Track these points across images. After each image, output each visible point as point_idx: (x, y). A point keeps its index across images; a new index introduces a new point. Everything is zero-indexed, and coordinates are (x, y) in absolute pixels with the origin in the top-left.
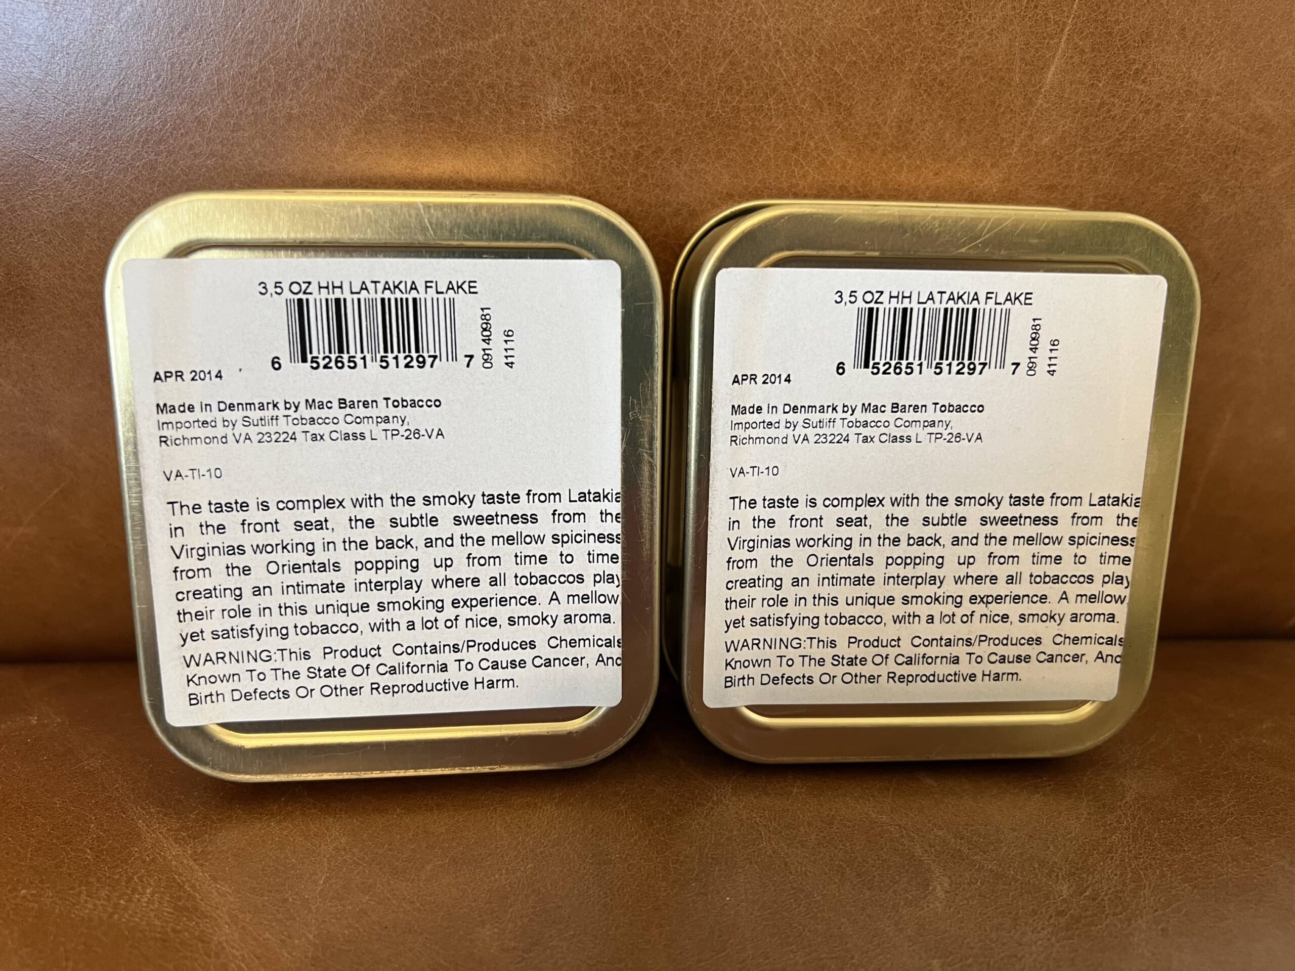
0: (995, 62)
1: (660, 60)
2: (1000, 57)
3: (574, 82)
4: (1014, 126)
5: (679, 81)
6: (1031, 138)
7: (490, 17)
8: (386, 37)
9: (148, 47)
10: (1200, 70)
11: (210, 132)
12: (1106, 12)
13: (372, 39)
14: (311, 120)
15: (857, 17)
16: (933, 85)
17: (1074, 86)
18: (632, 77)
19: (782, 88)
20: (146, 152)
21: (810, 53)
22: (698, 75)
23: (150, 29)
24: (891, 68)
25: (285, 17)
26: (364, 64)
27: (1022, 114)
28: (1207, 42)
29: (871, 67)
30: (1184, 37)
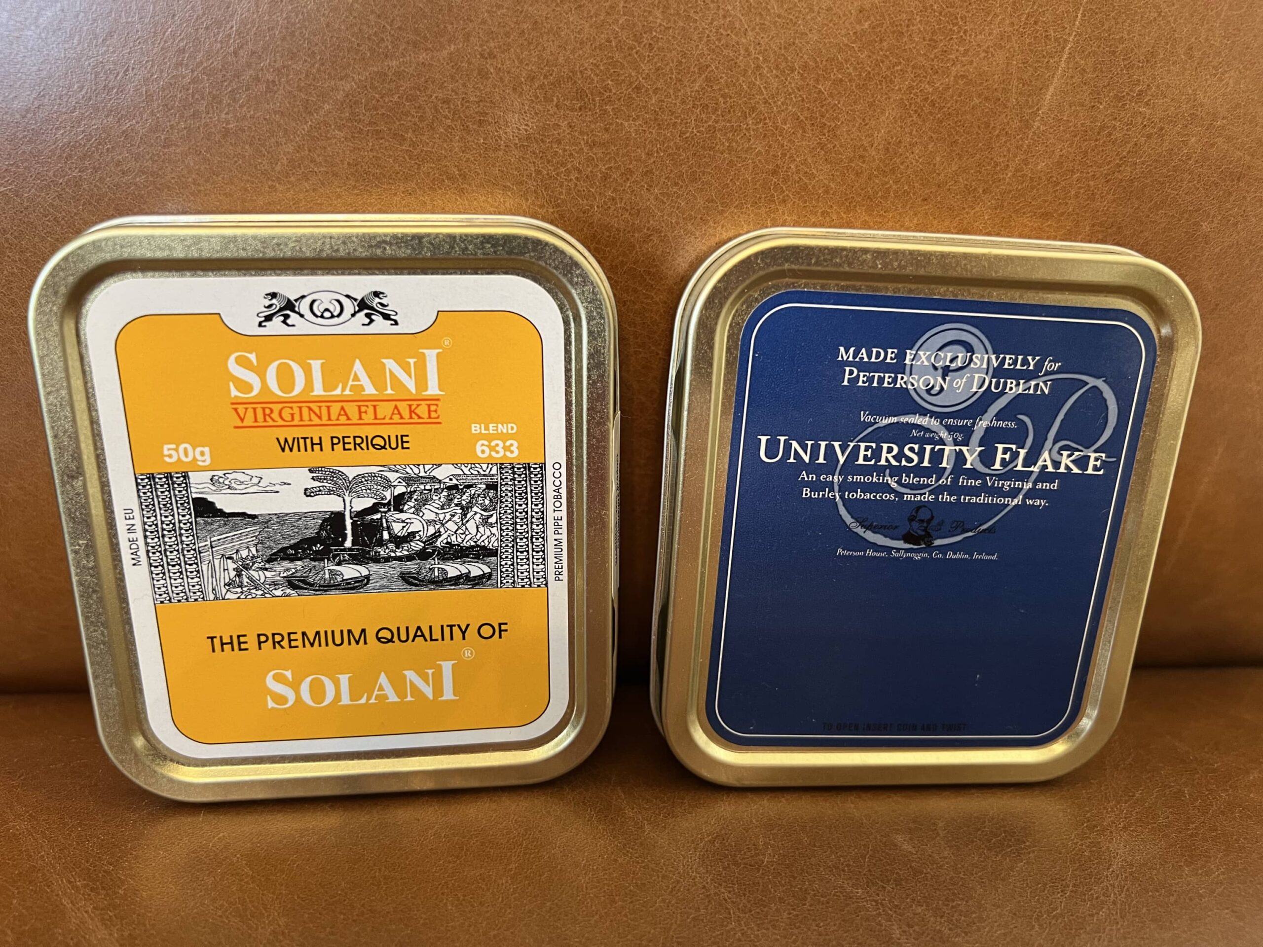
0: (991, 82)
1: (630, 76)
2: (996, 76)
3: (537, 97)
4: (1009, 150)
5: (650, 98)
6: (1026, 162)
7: (445, 27)
8: (331, 46)
9: (69, 55)
10: (1206, 92)
11: (139, 147)
12: (1109, 30)
13: (316, 49)
14: (249, 136)
15: (843, 32)
16: (924, 106)
17: (1073, 108)
18: (600, 93)
19: (762, 107)
20: (70, 169)
21: (793, 70)
22: (672, 92)
23: (71, 37)
24: (879, 87)
25: (219, 24)
26: (307, 76)
27: (1018, 137)
28: (1215, 63)
29: (857, 86)
30: (1191, 57)
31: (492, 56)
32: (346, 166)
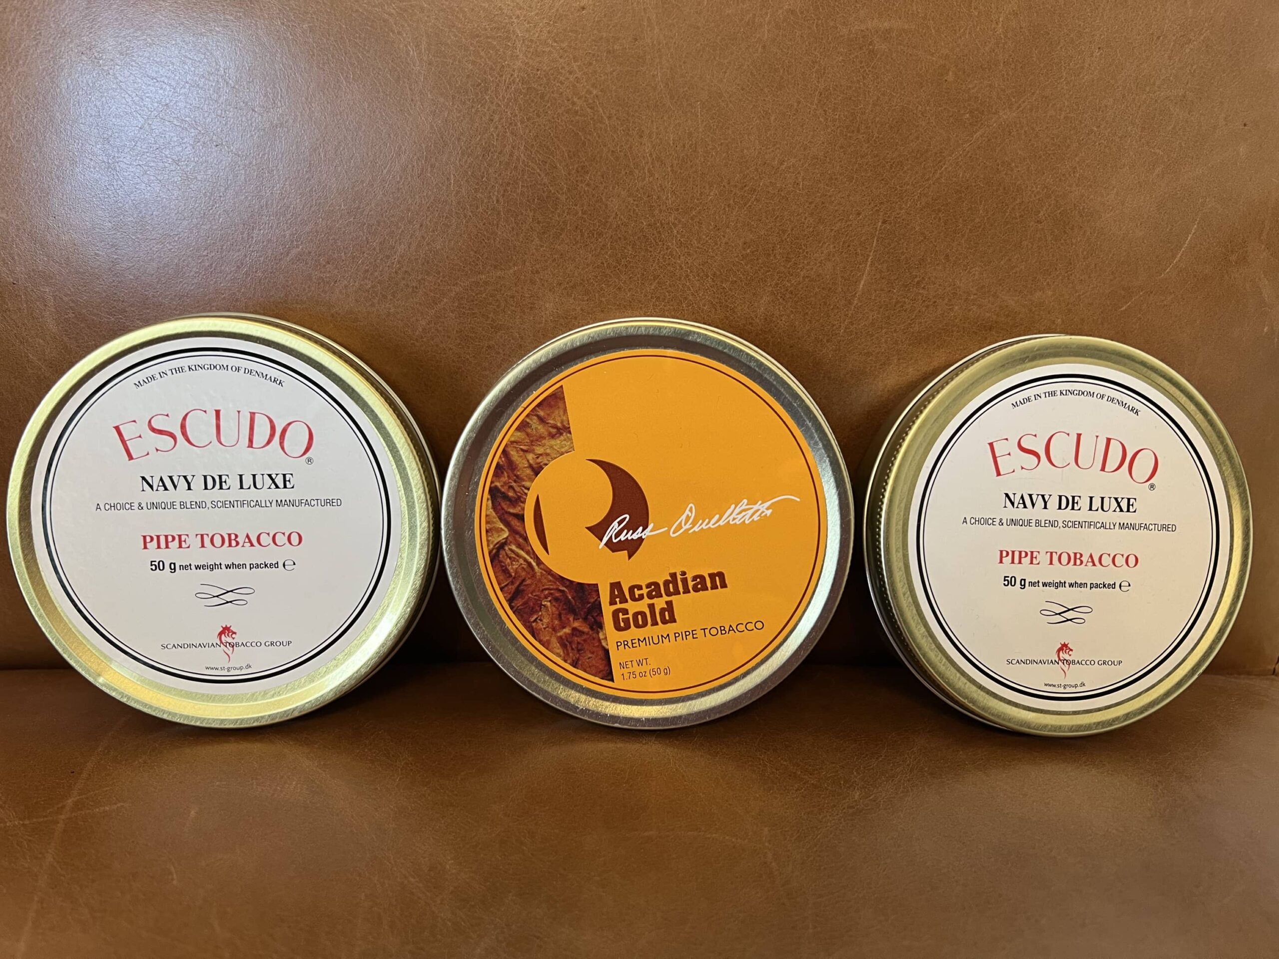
31: (537, 272)
32: (455, 332)
